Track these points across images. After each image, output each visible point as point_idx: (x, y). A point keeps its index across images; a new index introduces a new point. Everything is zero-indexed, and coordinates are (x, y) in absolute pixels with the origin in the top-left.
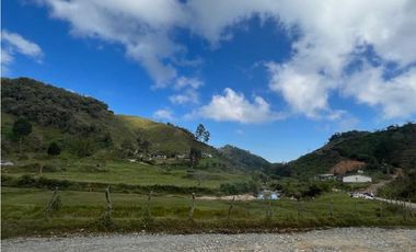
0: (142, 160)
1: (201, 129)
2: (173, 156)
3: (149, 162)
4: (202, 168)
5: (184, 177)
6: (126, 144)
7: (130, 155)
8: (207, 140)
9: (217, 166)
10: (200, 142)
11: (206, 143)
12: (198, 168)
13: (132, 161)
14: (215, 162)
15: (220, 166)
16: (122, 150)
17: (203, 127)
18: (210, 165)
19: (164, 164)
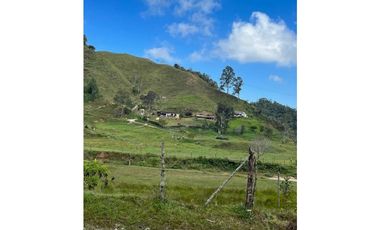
0: (145, 120)
1: (228, 74)
2: (189, 115)
3: (156, 124)
4: (234, 134)
6: (121, 97)
7: (127, 112)
8: (238, 90)
9: (258, 130)
10: (228, 96)
11: (236, 95)
12: (228, 133)
13: (132, 121)
14: (253, 125)
15: (262, 130)
16: (116, 106)
17: (231, 70)
18: (247, 129)
19: (179, 126)
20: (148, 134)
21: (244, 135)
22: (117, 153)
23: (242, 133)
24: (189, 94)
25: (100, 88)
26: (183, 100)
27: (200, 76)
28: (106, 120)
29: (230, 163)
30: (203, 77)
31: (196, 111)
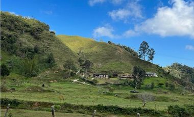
0: (84, 80)
1: (144, 47)
2: (115, 76)
3: (91, 83)
4: (147, 89)
5: (128, 98)
6: (69, 65)
7: (72, 75)
8: (151, 58)
9: (164, 86)
10: (144, 61)
11: (150, 61)
12: (142, 88)
13: (75, 80)
14: (161, 82)
15: (167, 86)
16: (65, 71)
17: (147, 44)
18: (156, 85)
19: (107, 84)
20: (84, 90)
21: (154, 89)
22: (46, 103)
23: (152, 88)
24: (116, 61)
25: (56, 59)
26: (112, 65)
27: (126, 49)
28: (58, 80)
29: (119, 109)
30: (127, 49)
31: (121, 73)
